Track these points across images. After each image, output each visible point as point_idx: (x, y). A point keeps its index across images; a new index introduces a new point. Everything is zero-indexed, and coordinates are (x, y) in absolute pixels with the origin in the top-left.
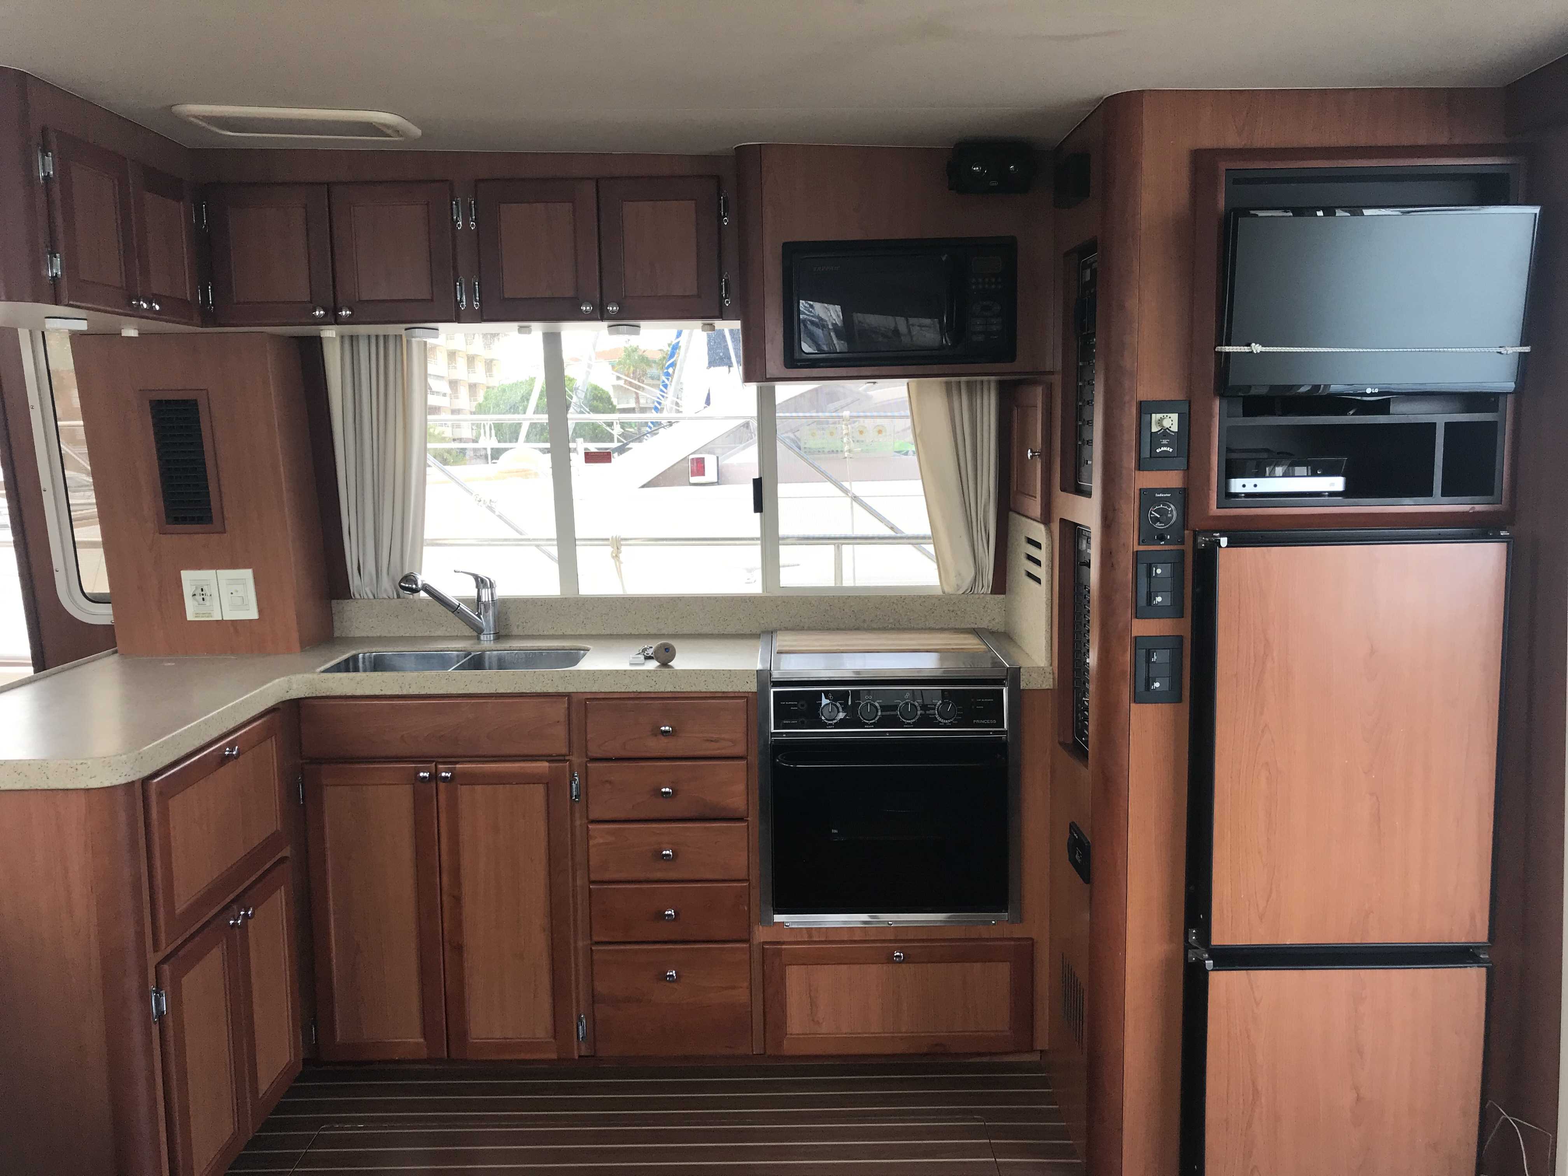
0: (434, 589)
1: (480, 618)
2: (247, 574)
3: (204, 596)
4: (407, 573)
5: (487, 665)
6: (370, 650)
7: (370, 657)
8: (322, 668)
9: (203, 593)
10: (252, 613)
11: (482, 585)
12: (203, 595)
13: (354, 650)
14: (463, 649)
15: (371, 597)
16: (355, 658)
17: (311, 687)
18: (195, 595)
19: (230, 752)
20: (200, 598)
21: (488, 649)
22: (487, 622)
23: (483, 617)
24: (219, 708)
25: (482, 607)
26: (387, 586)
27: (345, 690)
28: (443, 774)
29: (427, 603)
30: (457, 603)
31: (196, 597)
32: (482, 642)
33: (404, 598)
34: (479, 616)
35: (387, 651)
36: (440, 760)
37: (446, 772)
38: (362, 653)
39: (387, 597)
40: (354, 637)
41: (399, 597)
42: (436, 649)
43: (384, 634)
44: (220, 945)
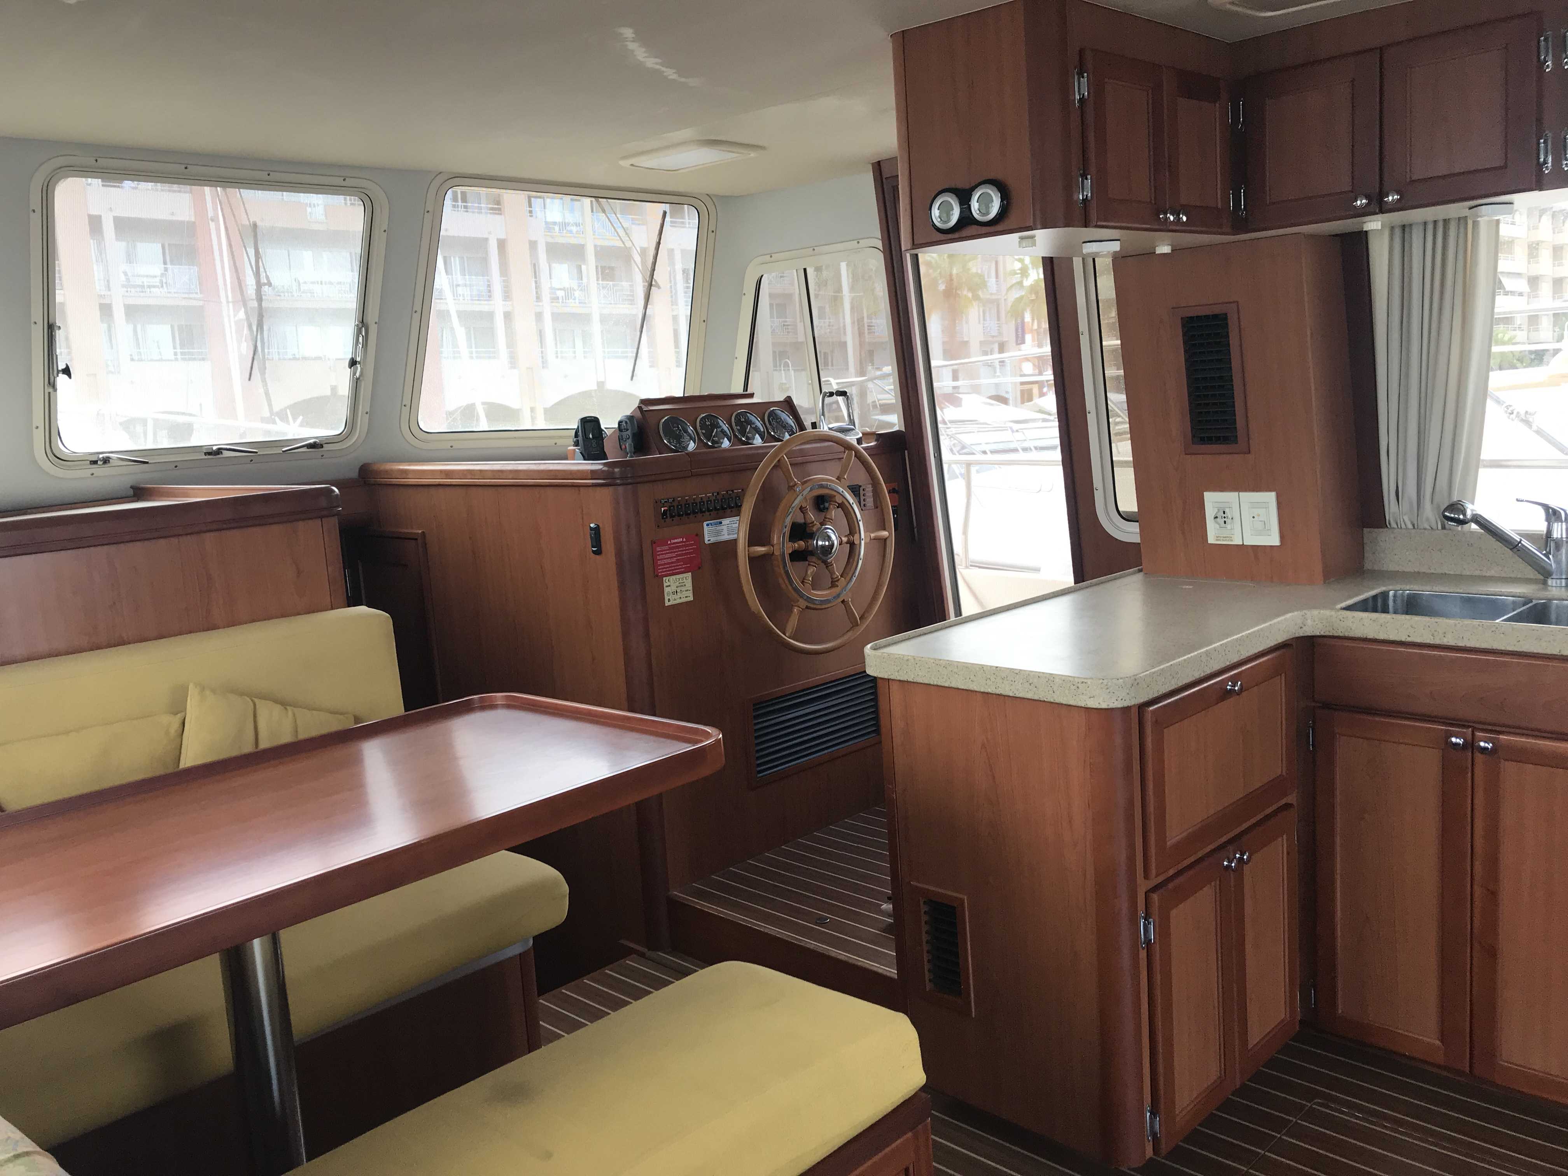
0: (1488, 521)
1: (1549, 558)
2: (1270, 498)
3: (1226, 519)
4: (1455, 500)
5: (1553, 617)
6: (1403, 587)
7: (1402, 595)
8: (1344, 605)
9: (1225, 515)
10: (1273, 539)
11: (1553, 519)
12: (1225, 517)
13: (1384, 586)
14: (1522, 595)
15: (1410, 526)
16: (1385, 595)
17: (1327, 625)
18: (1217, 517)
19: (1232, 686)
20: (1221, 521)
21: (1556, 597)
22: (1558, 563)
23: (1553, 556)
24: (1223, 640)
25: (1553, 545)
26: (1430, 514)
27: (1366, 632)
28: (1482, 744)
29: (1480, 537)
30: (1517, 538)
31: (1218, 520)
32: (1549, 588)
33: (1450, 529)
34: (1546, 555)
35: (1425, 590)
36: (1481, 726)
37: (1485, 742)
38: (1394, 590)
39: (1430, 528)
40: (1387, 571)
41: (1444, 528)
42: (1489, 593)
43: (1423, 570)
44: (1213, 884)
